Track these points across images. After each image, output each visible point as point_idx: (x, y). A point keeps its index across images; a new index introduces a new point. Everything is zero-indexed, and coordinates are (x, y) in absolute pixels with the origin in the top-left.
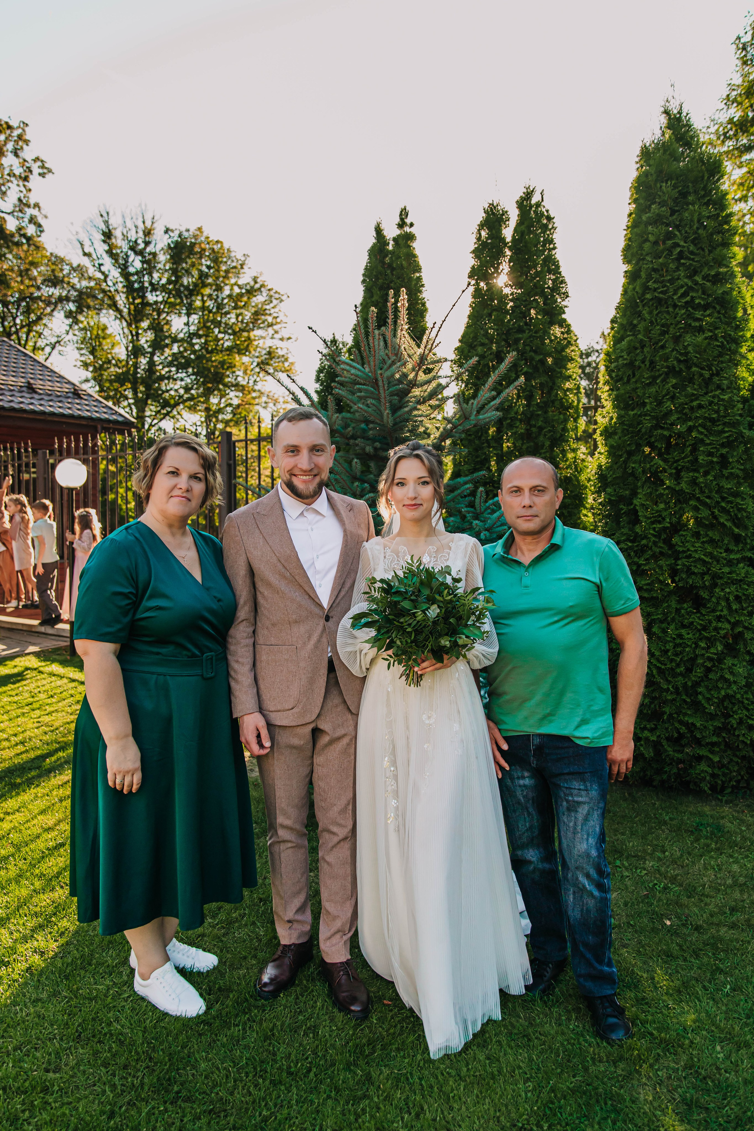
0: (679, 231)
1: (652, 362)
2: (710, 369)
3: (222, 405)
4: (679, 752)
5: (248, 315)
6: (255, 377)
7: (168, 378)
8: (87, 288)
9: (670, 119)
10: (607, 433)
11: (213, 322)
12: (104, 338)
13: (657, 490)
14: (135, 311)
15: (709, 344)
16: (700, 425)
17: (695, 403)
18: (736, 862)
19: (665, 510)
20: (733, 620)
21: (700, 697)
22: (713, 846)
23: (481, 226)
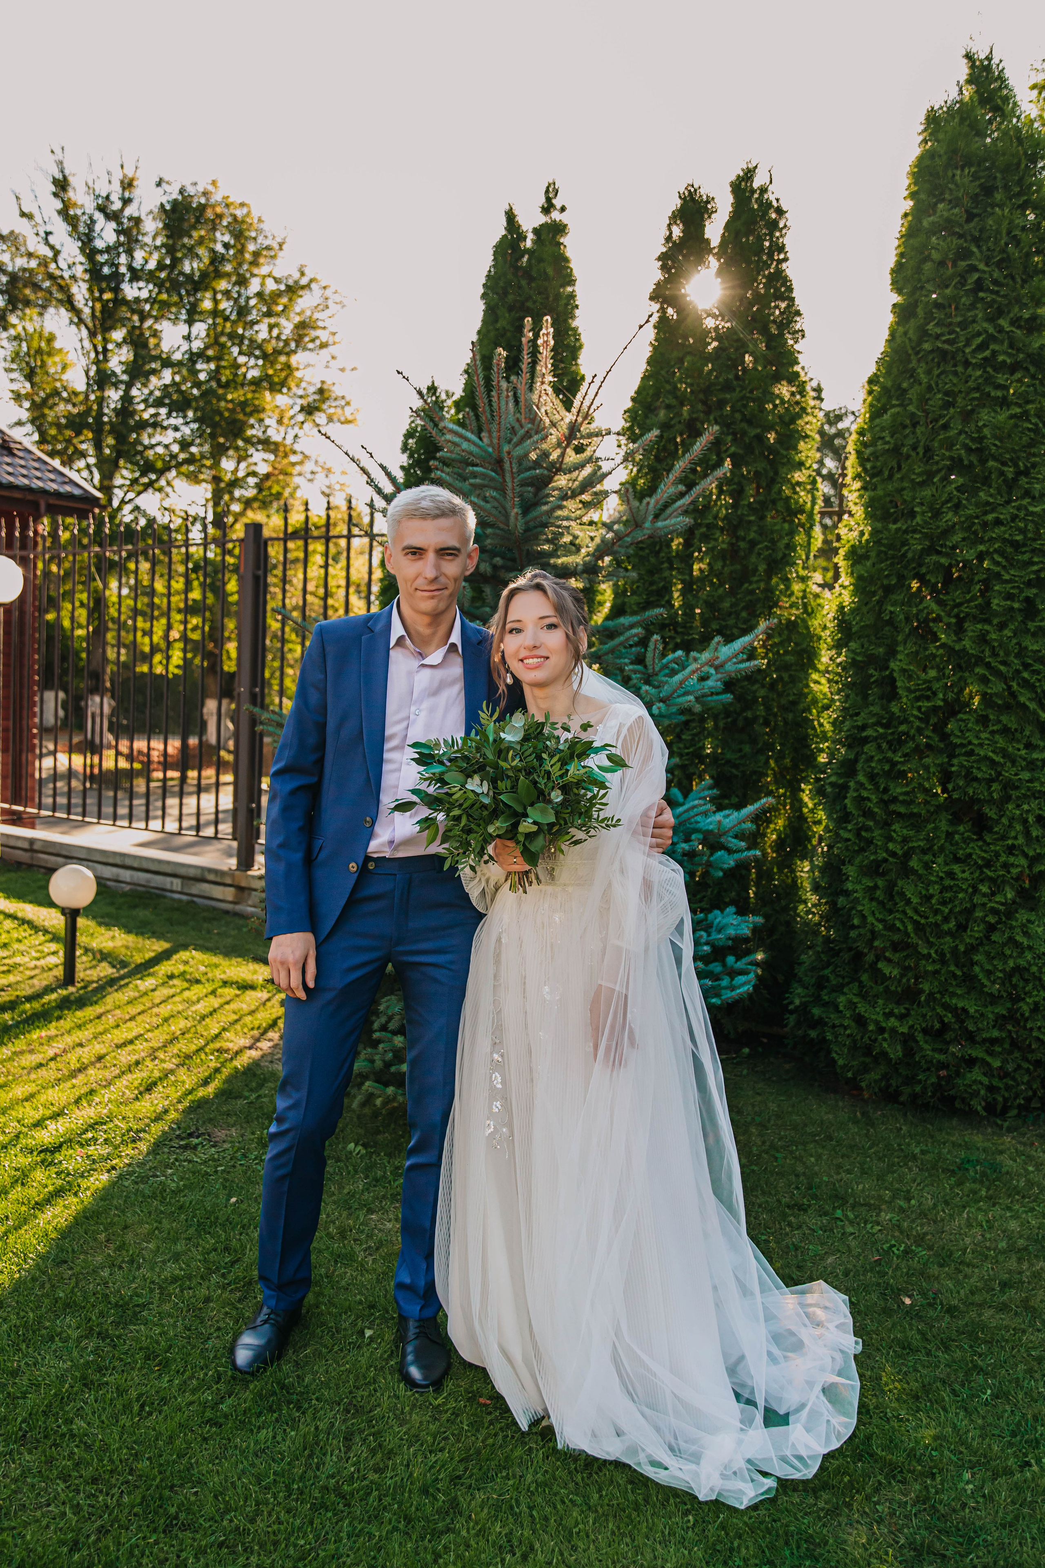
0: (979, 247)
1: (927, 449)
2: (1016, 465)
3: (241, 474)
4: (941, 1051)
5: (287, 327)
6: (296, 428)
7: (155, 425)
8: (24, 270)
9: (973, 67)
10: (856, 555)
11: (232, 336)
12: (49, 354)
13: (926, 649)
14: (102, 312)
15: (1016, 426)
16: (995, 551)
17: (990, 517)
18: (1016, 1217)
19: (938, 679)
20: (1031, 853)
21: (977, 969)
22: (983, 1193)
23: (675, 218)
